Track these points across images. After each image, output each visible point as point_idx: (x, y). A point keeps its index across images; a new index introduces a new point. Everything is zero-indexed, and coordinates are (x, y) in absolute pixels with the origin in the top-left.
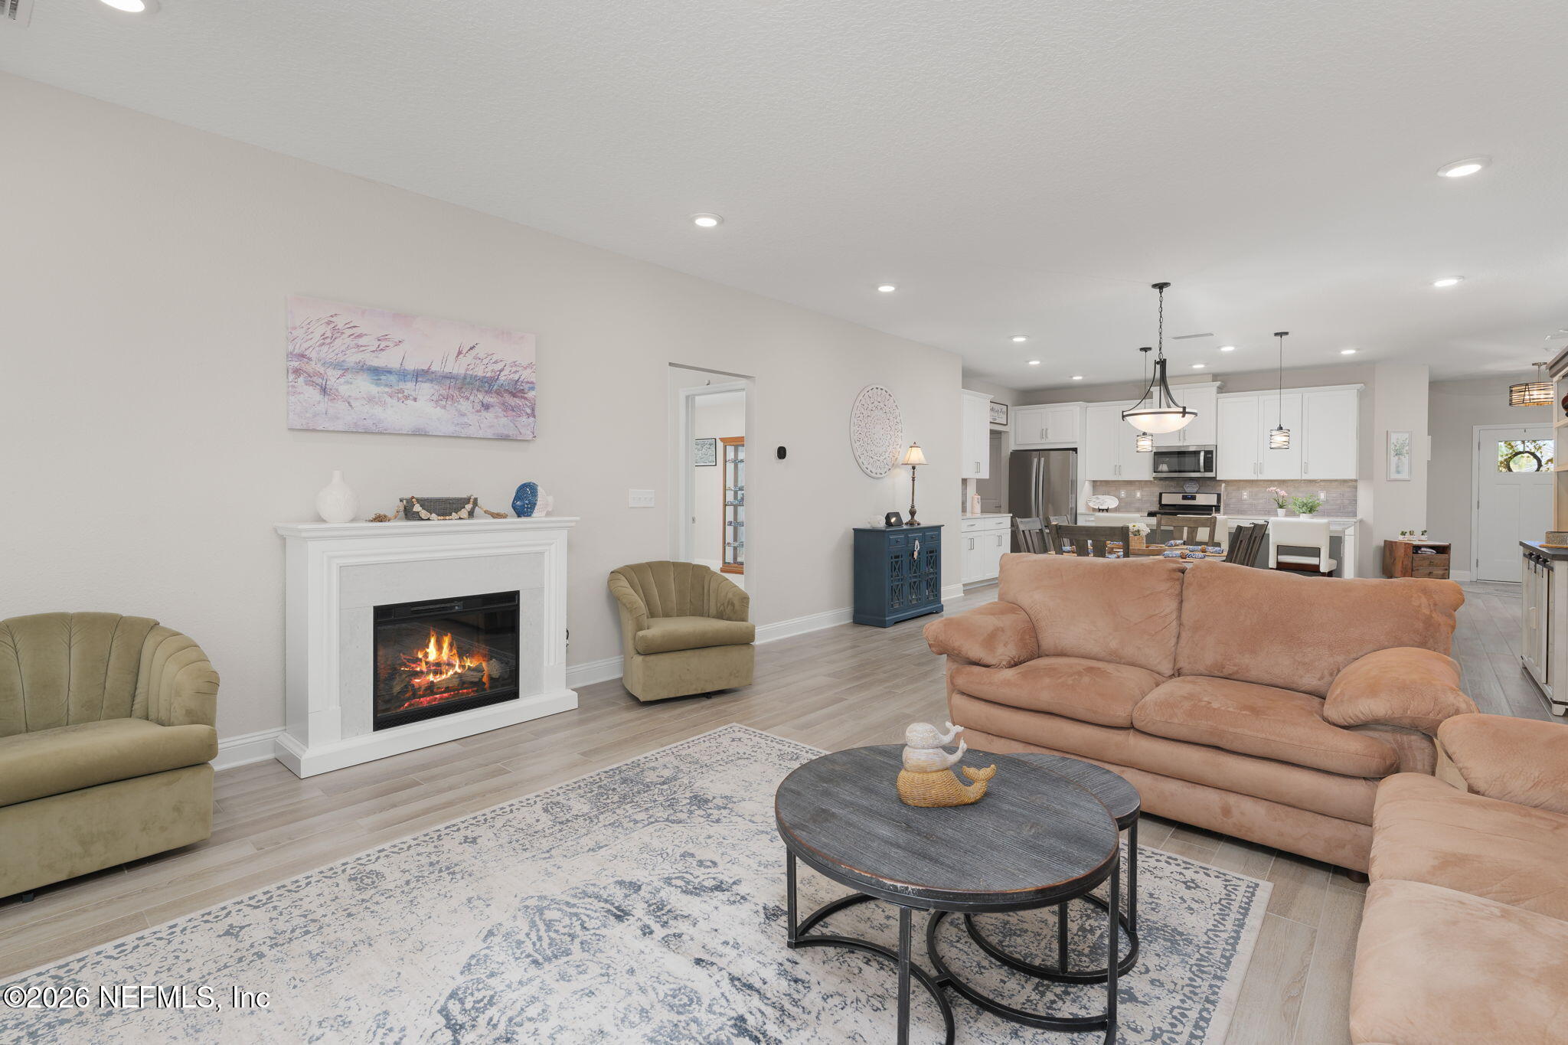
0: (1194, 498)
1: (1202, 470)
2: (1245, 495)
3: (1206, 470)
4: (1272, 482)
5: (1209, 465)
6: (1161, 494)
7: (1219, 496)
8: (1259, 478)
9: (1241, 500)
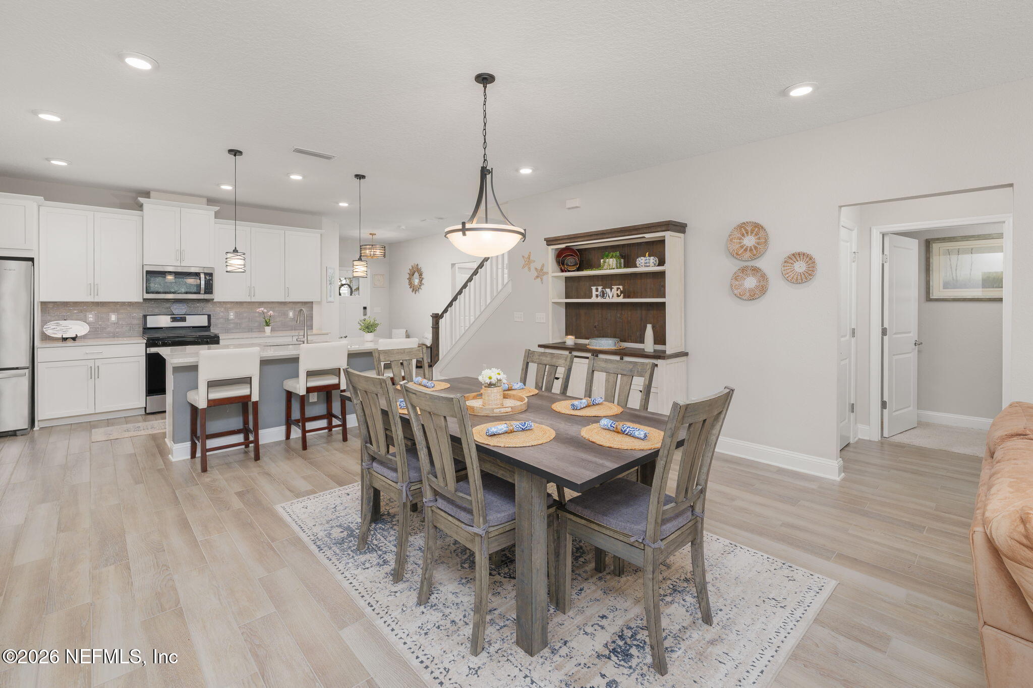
0: (184, 320)
1: (202, 292)
2: (232, 315)
3: (205, 293)
4: (261, 304)
5: (209, 289)
6: (145, 317)
7: (209, 316)
8: (253, 300)
9: (227, 320)
